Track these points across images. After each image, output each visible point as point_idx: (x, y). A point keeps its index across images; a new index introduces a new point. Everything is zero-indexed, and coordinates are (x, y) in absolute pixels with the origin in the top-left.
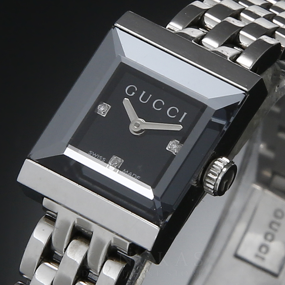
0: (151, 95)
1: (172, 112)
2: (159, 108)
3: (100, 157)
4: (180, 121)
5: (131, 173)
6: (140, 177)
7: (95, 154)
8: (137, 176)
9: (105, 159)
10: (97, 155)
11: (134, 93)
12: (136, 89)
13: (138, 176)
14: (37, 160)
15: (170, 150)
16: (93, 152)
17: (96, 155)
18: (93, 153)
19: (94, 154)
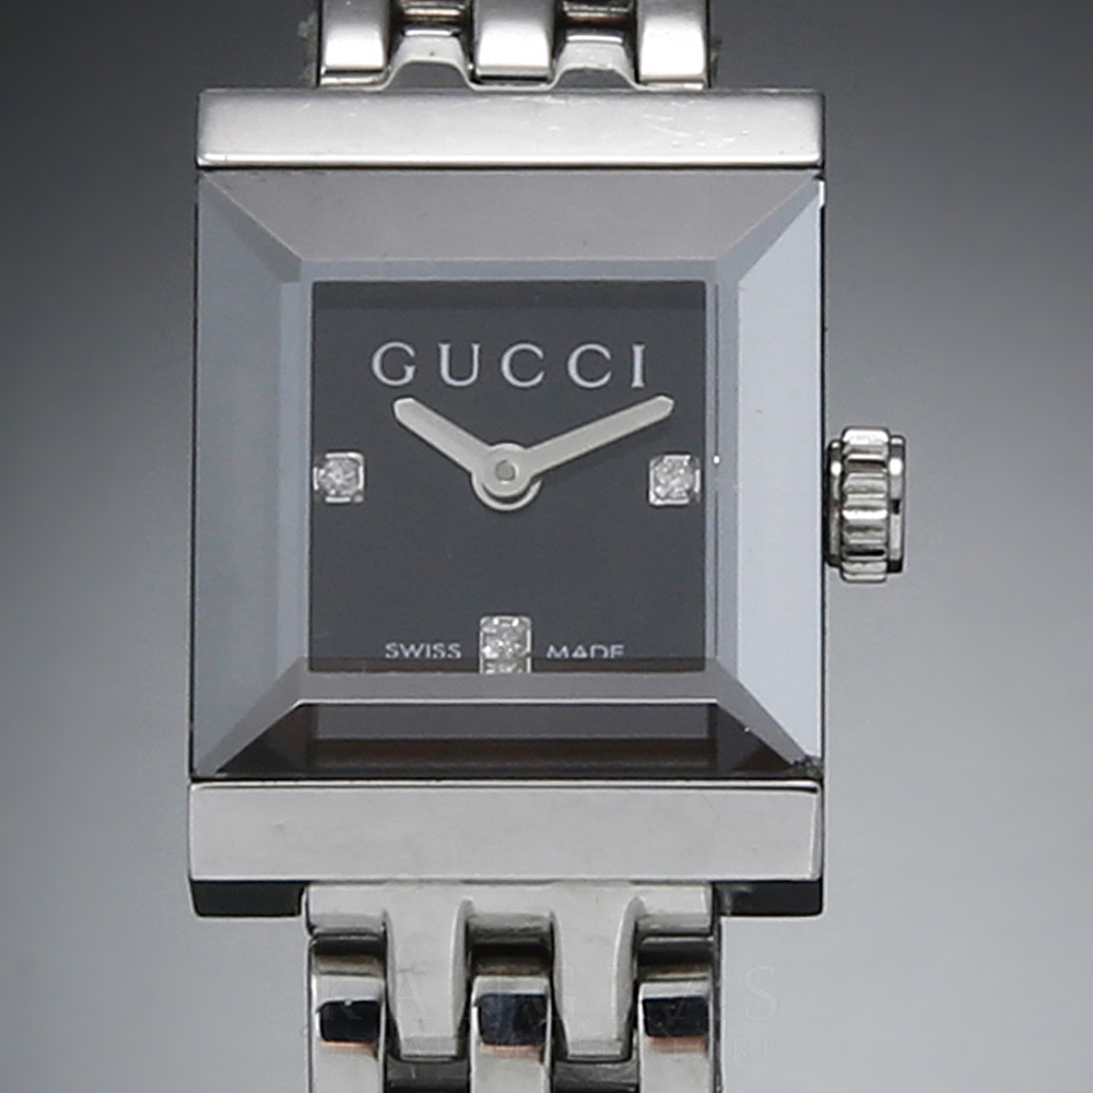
0: (476, 348)
1: (589, 366)
2: (534, 376)
3: (435, 647)
4: (638, 382)
5: (580, 648)
6: (621, 647)
7: (412, 647)
8: (609, 648)
9: (457, 645)
10: (422, 646)
11: (410, 371)
12: (411, 351)
13: (613, 648)
14: (220, 771)
15: (668, 502)
16: (398, 642)
17: (417, 647)
18: (402, 646)
19: (407, 647)
